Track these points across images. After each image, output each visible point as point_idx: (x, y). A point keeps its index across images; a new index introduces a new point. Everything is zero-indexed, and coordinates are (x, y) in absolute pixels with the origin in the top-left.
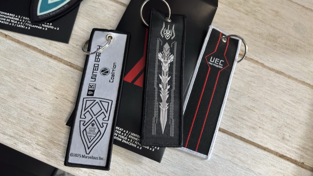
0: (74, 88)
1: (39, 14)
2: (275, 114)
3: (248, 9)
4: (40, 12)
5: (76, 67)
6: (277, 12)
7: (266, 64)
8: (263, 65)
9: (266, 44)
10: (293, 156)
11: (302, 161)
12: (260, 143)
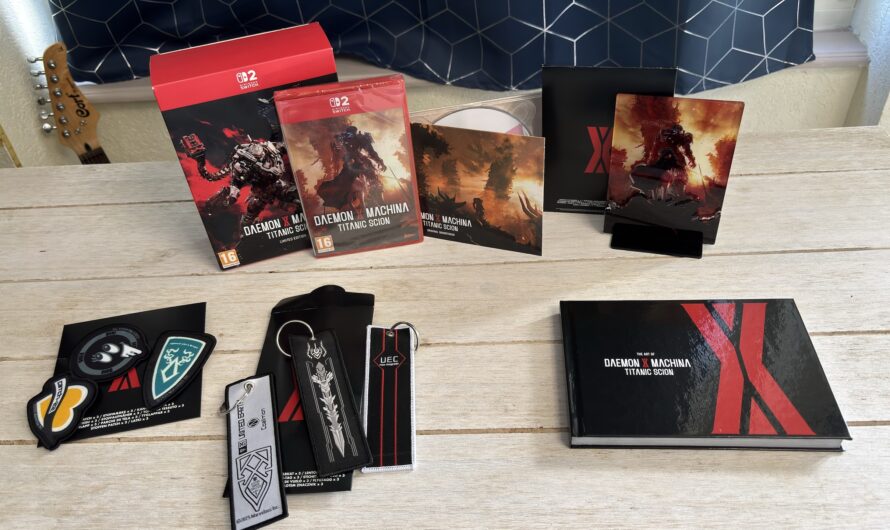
0: (221, 459)
1: (155, 397)
2: (487, 389)
3: (416, 294)
4: (157, 394)
5: (217, 438)
6: (455, 283)
7: (458, 341)
8: (454, 344)
9: (451, 321)
10: (525, 425)
11: (539, 426)
12: (478, 427)
